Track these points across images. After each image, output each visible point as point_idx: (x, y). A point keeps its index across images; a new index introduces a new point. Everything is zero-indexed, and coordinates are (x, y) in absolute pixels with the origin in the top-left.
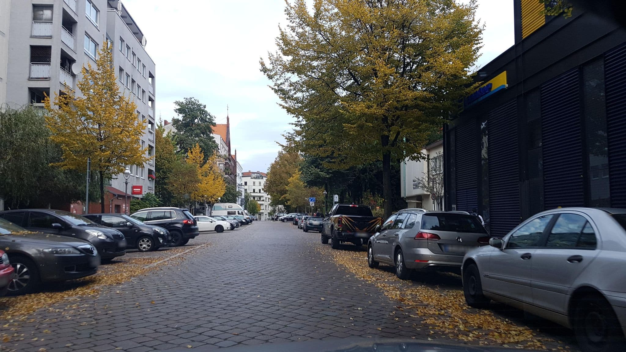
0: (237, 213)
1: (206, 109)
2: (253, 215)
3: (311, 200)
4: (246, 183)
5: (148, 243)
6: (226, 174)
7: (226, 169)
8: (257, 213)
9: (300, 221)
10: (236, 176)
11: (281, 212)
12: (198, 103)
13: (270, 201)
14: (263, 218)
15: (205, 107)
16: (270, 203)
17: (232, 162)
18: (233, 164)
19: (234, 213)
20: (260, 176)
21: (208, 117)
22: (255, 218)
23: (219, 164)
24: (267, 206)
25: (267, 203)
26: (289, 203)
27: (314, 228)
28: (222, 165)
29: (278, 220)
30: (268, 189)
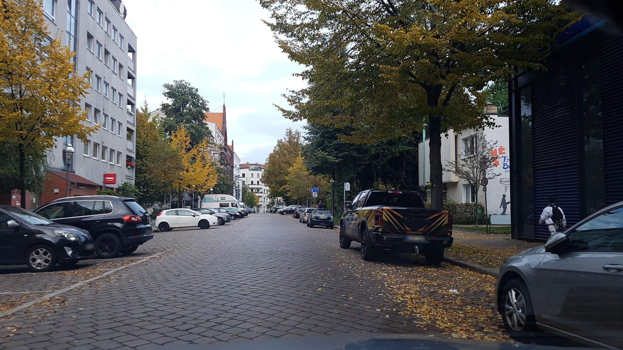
0: (230, 205)
1: (198, 93)
2: (251, 207)
3: (314, 191)
4: (244, 175)
5: (46, 257)
6: (221, 164)
7: (221, 159)
8: (255, 205)
9: (302, 214)
10: (233, 167)
11: (279, 204)
12: (190, 87)
13: (269, 193)
14: (261, 210)
15: (197, 90)
16: (268, 195)
17: (228, 152)
18: (229, 155)
19: (227, 205)
20: (258, 167)
21: (201, 101)
22: (253, 211)
23: (214, 154)
24: (266, 198)
25: (265, 195)
26: (289, 194)
27: (320, 222)
28: (217, 155)
29: (277, 212)
30: (266, 180)
